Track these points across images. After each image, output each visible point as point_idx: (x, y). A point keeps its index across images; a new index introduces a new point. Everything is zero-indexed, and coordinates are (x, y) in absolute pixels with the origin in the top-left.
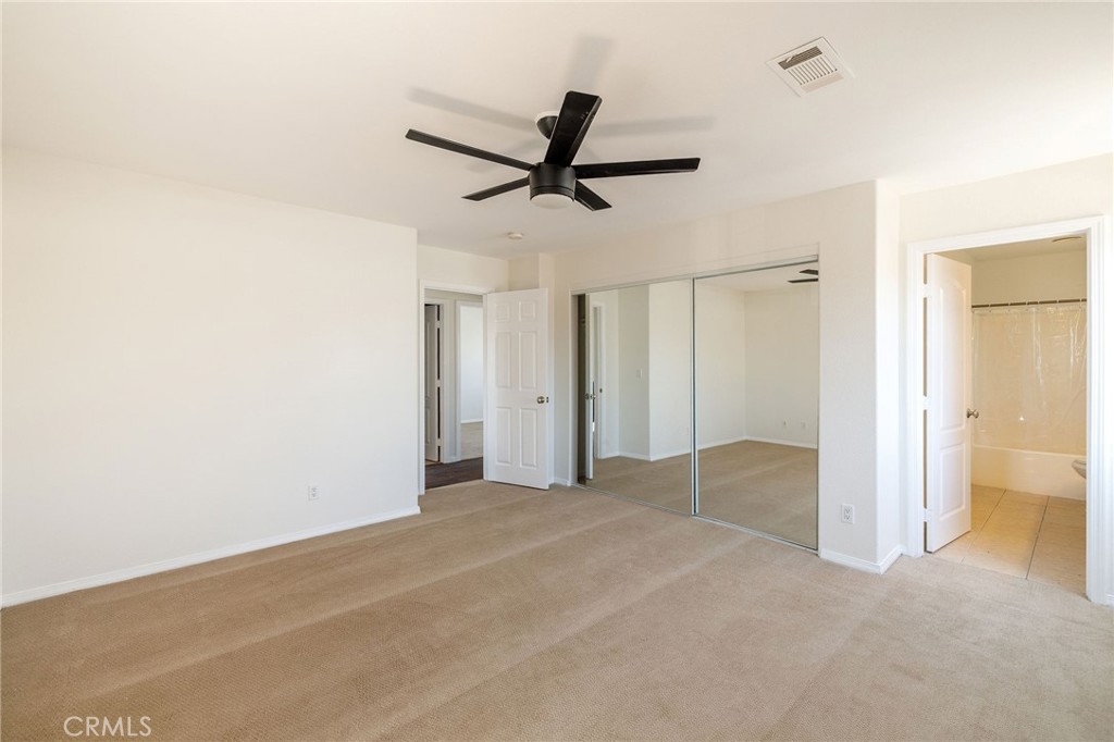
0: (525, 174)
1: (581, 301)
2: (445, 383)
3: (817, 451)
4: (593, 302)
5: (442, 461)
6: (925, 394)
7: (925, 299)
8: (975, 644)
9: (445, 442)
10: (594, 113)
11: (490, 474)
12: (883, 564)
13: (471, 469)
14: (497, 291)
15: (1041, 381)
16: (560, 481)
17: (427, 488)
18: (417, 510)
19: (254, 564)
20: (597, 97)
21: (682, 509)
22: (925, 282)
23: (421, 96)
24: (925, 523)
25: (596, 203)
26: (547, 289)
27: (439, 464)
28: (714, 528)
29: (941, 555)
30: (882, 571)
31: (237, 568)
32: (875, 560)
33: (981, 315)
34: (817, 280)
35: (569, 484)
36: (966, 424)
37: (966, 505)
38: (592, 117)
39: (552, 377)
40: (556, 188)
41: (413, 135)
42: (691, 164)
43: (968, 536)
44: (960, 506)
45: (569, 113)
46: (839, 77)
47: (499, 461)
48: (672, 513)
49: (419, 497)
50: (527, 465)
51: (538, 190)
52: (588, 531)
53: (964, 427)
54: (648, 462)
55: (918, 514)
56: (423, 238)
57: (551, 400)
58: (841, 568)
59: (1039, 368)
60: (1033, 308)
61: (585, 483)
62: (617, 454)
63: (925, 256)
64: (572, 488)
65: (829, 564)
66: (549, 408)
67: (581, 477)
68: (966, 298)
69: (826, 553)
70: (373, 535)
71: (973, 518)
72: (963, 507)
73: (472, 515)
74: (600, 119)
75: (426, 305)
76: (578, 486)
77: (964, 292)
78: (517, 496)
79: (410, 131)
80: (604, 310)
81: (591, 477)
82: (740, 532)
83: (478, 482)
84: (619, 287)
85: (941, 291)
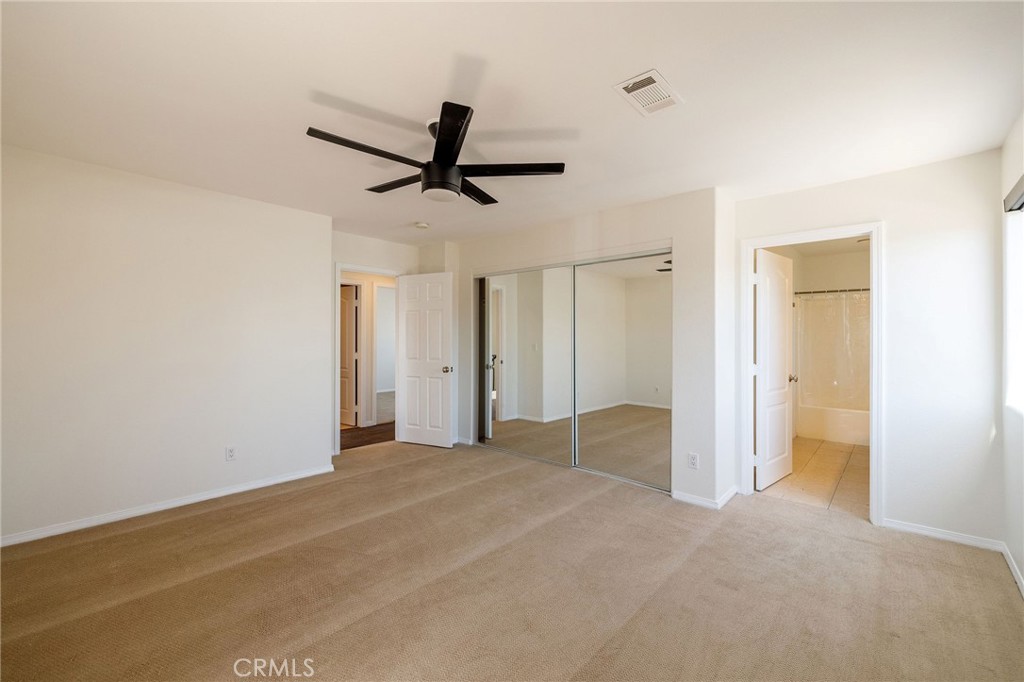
0: (418, 171)
1: (482, 283)
2: (363, 356)
3: (671, 410)
4: (493, 285)
5: (359, 425)
6: (755, 363)
7: (755, 286)
8: (783, 560)
9: (362, 408)
10: (469, 121)
11: (401, 435)
12: (720, 501)
13: (384, 431)
14: (409, 273)
15: (850, 353)
16: (463, 441)
17: (341, 449)
18: (331, 468)
19: (169, 520)
20: (469, 108)
21: (564, 462)
22: (755, 271)
23: (321, 98)
24: (755, 468)
25: (485, 199)
26: (451, 273)
27: (356, 428)
28: (589, 476)
29: (767, 493)
30: (719, 507)
31: (153, 524)
32: (714, 498)
33: (806, 300)
34: (670, 270)
35: (471, 443)
36: (788, 387)
37: (788, 453)
38: (467, 125)
39: (456, 349)
40: (444, 184)
41: (312, 132)
42: (558, 168)
43: (789, 477)
44: (783, 453)
45: (447, 120)
46: (671, 103)
47: (409, 424)
48: (556, 465)
49: (334, 458)
50: (435, 427)
51: (428, 186)
52: (482, 482)
53: (786, 389)
54: (542, 424)
55: (749, 461)
56: (337, 224)
57: (456, 369)
58: (688, 505)
59: (848, 342)
60: (844, 295)
61: (484, 442)
62: (516, 417)
63: (755, 250)
64: (473, 446)
65: (679, 503)
66: (453, 377)
67: (481, 437)
68: (789, 285)
69: (676, 494)
70: (288, 491)
71: (794, 463)
72: (786, 454)
73: (380, 471)
74: (474, 126)
75: (342, 286)
76: (479, 444)
77: (787, 281)
78: (425, 454)
79: (310, 129)
80: (504, 292)
81: (490, 436)
82: (611, 479)
83: (391, 442)
84: (517, 271)
85: (768, 279)
